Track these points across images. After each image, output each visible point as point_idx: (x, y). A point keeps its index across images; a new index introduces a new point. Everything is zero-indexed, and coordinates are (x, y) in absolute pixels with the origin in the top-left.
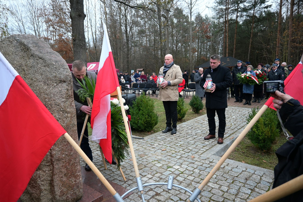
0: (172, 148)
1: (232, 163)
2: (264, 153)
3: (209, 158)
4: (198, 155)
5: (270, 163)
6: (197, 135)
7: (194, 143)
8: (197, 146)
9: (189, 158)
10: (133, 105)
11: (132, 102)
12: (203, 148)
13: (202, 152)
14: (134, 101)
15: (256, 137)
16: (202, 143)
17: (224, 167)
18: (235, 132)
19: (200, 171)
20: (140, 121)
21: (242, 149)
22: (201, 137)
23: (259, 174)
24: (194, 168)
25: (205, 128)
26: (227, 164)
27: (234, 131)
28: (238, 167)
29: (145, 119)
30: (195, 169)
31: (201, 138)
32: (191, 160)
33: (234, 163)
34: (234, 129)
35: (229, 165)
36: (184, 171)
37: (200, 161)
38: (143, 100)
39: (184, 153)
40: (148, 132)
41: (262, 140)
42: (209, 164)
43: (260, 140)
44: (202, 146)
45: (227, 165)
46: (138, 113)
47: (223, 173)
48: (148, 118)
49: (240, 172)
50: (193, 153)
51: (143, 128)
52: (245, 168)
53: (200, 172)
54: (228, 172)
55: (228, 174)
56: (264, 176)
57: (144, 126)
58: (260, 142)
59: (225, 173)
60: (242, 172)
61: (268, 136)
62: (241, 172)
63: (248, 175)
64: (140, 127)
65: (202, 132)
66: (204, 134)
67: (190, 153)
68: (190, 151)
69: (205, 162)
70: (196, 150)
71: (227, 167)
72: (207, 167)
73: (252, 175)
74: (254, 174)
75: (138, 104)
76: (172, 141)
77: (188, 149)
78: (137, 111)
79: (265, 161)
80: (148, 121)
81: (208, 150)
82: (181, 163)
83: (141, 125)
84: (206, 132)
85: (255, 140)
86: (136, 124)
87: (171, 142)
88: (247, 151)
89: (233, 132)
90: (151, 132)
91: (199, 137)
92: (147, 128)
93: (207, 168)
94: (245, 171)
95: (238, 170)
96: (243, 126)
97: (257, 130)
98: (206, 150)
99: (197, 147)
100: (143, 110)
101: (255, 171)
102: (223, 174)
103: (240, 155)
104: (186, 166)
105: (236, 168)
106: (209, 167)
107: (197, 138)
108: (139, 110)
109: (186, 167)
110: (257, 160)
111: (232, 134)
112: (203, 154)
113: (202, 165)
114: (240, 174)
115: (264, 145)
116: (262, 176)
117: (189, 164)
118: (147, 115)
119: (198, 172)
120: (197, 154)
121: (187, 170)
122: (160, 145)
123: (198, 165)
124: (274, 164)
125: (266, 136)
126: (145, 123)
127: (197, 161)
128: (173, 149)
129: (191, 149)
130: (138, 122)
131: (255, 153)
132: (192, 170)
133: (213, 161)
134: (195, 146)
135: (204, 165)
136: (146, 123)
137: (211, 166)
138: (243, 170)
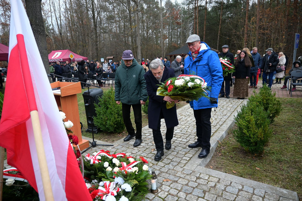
0: (148, 158)
1: (224, 178)
2: (255, 156)
3: (194, 172)
4: (181, 167)
5: (265, 171)
6: (176, 136)
7: (174, 148)
8: (178, 153)
9: (170, 173)
10: (99, 103)
11: (98, 99)
12: (186, 155)
13: (185, 162)
14: (101, 97)
15: (246, 140)
16: (184, 148)
17: (216, 185)
18: (217, 130)
19: (187, 194)
20: (108, 122)
21: (229, 152)
22: (181, 139)
23: (260, 194)
24: (178, 190)
25: (184, 126)
26: (218, 179)
27: (217, 128)
28: (231, 185)
29: (115, 119)
30: (180, 191)
31: (181, 141)
32: (173, 177)
33: (226, 177)
34: (216, 125)
35: (221, 181)
36: (166, 197)
37: (185, 177)
38: (111, 96)
39: (163, 165)
40: (119, 133)
41: (253, 142)
42: (196, 182)
43: (251, 143)
44: (184, 153)
45: (218, 182)
46: (105, 113)
47: (216, 196)
48: (117, 118)
49: (237, 193)
50: (175, 164)
51: (112, 129)
52: (241, 186)
53: (186, 196)
54: (222, 194)
55: (222, 196)
56: (266, 196)
57: (113, 127)
58: (251, 145)
59: (218, 196)
60: (238, 193)
61: (260, 138)
62: (237, 191)
63: (248, 196)
64: (108, 129)
65: (181, 131)
66: (184, 134)
67: (170, 165)
68: (170, 161)
69: (191, 179)
70: (178, 160)
71: (218, 185)
72: (195, 186)
73: (252, 196)
74: (253, 194)
75: (105, 101)
76: (147, 147)
77: (168, 158)
78: (105, 110)
79: (258, 169)
80: (118, 121)
81: (191, 158)
82: (161, 183)
83: (110, 127)
84: (187, 132)
85: (245, 143)
86: (104, 125)
87: (147, 149)
88: (235, 155)
89: (216, 130)
90: (122, 133)
91: (179, 139)
92: (117, 129)
93: (194, 188)
94: (242, 190)
95: (234, 190)
96: (225, 121)
97: (248, 131)
98: (189, 159)
99: (179, 155)
100: (111, 109)
101: (254, 189)
102: (217, 198)
103: (228, 161)
104: (168, 188)
105: (230, 185)
106: (196, 187)
107: (176, 140)
108: (107, 108)
109: (168, 190)
110: (249, 167)
111: (215, 132)
112: (186, 165)
113: (187, 185)
114: (237, 195)
115: (256, 148)
116: (264, 196)
117: (171, 183)
118: (117, 115)
119: (184, 198)
120: (180, 165)
121: (170, 194)
122: (134, 154)
123: (183, 185)
124: (269, 172)
125: (258, 138)
126: (114, 123)
127: (181, 177)
128: (150, 159)
129: (171, 159)
130: (106, 123)
131: (245, 157)
132: (176, 193)
133: (201, 176)
134: (176, 153)
135: (190, 184)
136: (116, 124)
137: (199, 184)
138: (239, 189)
